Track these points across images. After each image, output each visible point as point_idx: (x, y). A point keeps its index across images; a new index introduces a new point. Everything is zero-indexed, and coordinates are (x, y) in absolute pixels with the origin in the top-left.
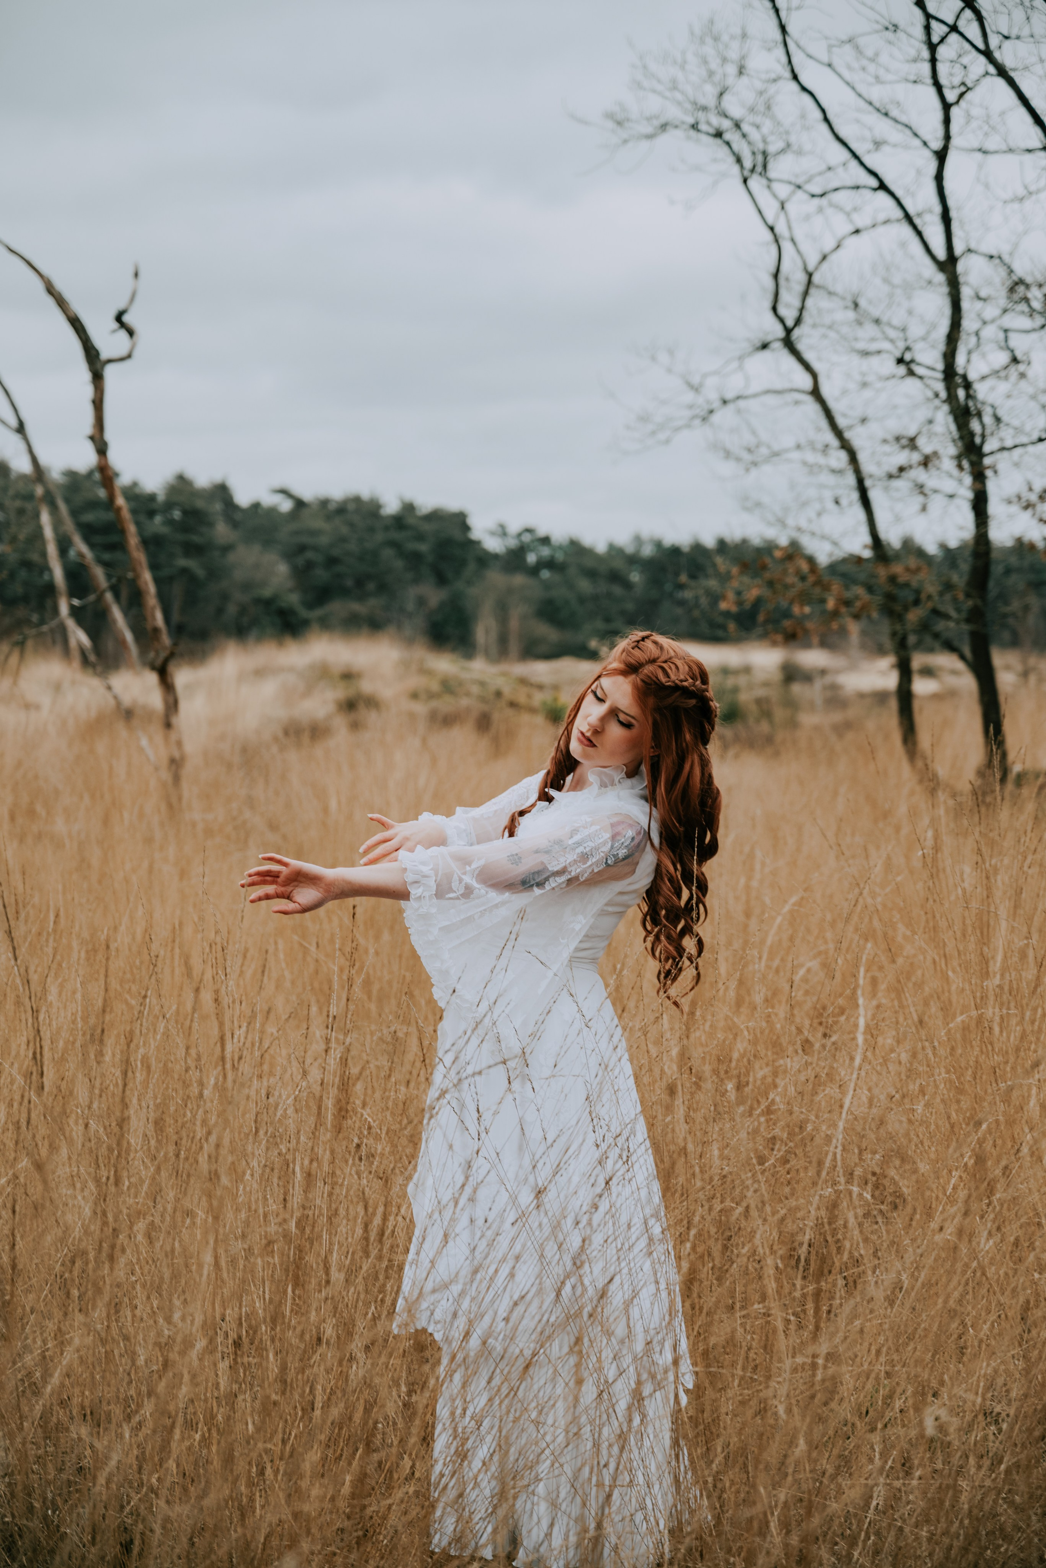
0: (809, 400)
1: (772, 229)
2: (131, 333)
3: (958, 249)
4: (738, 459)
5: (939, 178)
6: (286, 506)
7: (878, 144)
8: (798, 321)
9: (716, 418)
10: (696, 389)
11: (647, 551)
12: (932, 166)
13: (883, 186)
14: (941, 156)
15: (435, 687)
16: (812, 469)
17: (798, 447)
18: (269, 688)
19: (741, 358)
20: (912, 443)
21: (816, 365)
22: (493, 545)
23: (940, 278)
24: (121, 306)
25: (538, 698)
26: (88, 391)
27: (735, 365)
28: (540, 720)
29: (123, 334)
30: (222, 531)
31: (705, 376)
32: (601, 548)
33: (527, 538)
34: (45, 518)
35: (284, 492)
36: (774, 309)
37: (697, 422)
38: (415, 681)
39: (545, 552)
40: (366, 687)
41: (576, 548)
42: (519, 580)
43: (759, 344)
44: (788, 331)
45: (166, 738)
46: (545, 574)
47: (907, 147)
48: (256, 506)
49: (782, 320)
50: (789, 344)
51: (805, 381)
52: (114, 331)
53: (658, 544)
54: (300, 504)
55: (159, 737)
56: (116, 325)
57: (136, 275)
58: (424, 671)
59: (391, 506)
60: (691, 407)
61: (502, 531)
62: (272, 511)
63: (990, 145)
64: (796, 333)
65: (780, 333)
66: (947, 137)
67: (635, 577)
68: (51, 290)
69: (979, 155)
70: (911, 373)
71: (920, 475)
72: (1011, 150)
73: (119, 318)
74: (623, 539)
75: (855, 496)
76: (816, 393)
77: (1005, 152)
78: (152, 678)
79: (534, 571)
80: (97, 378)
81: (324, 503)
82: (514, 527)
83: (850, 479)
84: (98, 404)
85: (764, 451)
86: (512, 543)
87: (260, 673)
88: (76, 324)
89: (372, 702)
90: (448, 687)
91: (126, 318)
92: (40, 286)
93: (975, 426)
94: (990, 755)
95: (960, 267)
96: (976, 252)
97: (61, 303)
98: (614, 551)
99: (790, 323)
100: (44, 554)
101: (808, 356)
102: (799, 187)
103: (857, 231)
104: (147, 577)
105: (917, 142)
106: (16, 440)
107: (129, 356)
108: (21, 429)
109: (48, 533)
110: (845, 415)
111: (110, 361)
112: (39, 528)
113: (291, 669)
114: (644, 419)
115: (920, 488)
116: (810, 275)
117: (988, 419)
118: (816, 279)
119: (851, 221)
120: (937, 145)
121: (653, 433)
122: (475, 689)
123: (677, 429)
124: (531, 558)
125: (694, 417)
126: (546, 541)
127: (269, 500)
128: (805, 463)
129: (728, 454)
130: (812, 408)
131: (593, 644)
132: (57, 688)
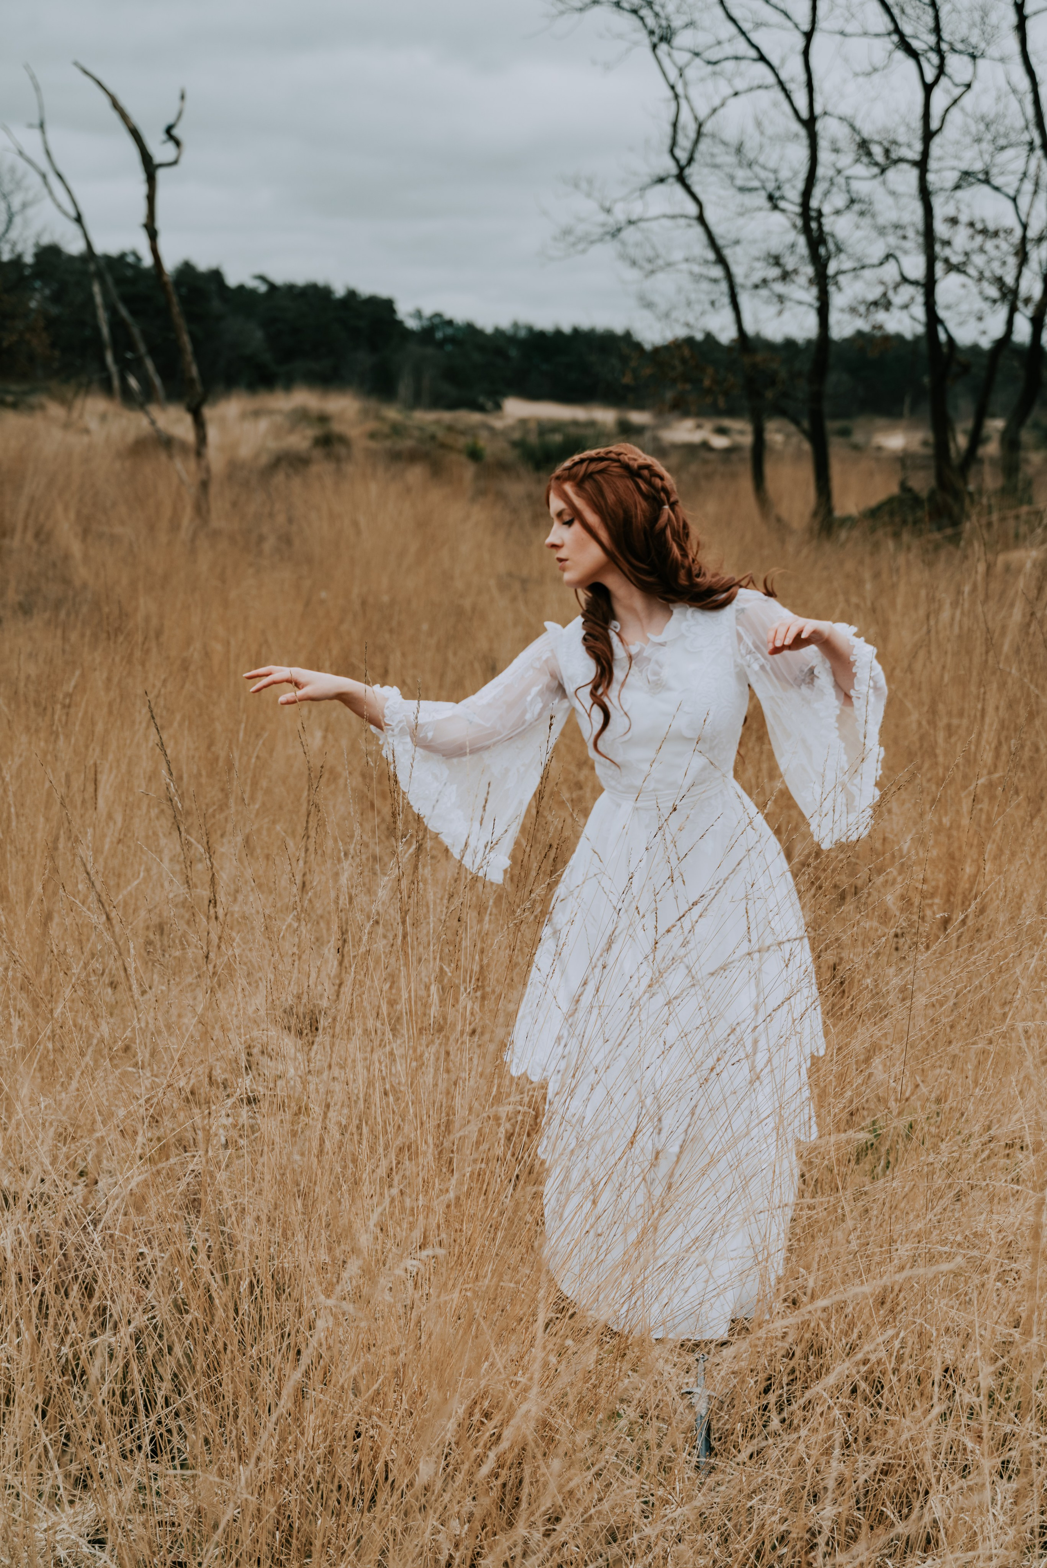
0: (695, 223)
1: (673, 87)
2: (178, 143)
3: (818, 109)
4: (641, 268)
5: (806, 53)
6: (263, 288)
7: (758, 25)
8: (691, 160)
9: (624, 234)
10: (608, 211)
11: (522, 333)
12: (800, 43)
13: (762, 58)
14: (809, 36)
15: (386, 429)
16: (698, 278)
17: (687, 260)
18: (263, 424)
19: (643, 189)
20: (776, 261)
21: (702, 197)
22: (412, 324)
23: (803, 132)
24: (170, 120)
25: (462, 441)
26: (143, 189)
27: (637, 194)
28: (463, 459)
29: (171, 145)
30: (216, 305)
31: (615, 201)
32: (489, 329)
33: (436, 321)
34: (96, 289)
35: (262, 278)
36: (672, 152)
37: (608, 238)
38: (371, 425)
39: (449, 331)
40: (337, 427)
41: (471, 330)
42: (430, 351)
43: (655, 178)
44: (681, 169)
45: (199, 465)
46: (449, 348)
47: (782, 27)
48: (241, 288)
49: (677, 160)
50: (681, 178)
51: (692, 209)
52: (164, 142)
53: (530, 330)
54: (272, 287)
55: (192, 464)
56: (164, 137)
57: (183, 97)
58: (379, 418)
59: (340, 291)
60: (603, 225)
61: (418, 314)
62: (253, 292)
63: (849, 29)
64: (687, 171)
65: (674, 171)
66: (814, 22)
67: (513, 353)
68: (116, 105)
69: (838, 37)
70: (775, 207)
71: (779, 288)
72: (865, 34)
73: (169, 130)
74: (505, 323)
75: (726, 300)
76: (701, 219)
77: (860, 35)
78: (188, 419)
79: (441, 344)
80: (151, 180)
81: (291, 289)
82: (428, 312)
83: (724, 286)
84: (151, 198)
85: (661, 262)
86: (425, 323)
87: (257, 414)
88: (135, 134)
89: (343, 440)
90: (397, 430)
91: (175, 132)
92: (106, 102)
93: (822, 251)
94: (819, 505)
95: (819, 126)
96: (830, 115)
97: (124, 116)
98: (499, 333)
99: (683, 162)
100: (94, 315)
101: (696, 189)
102: (697, 54)
103: (736, 94)
104: (186, 339)
105: (789, 24)
106: (74, 228)
107: (175, 163)
108: (79, 219)
109: (99, 299)
110: (722, 237)
111: (161, 165)
112: (91, 297)
113: (280, 412)
114: (567, 232)
115: (781, 298)
116: (700, 126)
117: (831, 246)
118: (706, 129)
119: (731, 86)
120: (806, 27)
121: (574, 244)
122: (416, 433)
123: (592, 242)
124: (439, 335)
125: (607, 233)
126: (450, 323)
127: (251, 283)
128: (691, 273)
129: (634, 263)
130: (699, 230)
131: (481, 399)
132: (103, 418)
